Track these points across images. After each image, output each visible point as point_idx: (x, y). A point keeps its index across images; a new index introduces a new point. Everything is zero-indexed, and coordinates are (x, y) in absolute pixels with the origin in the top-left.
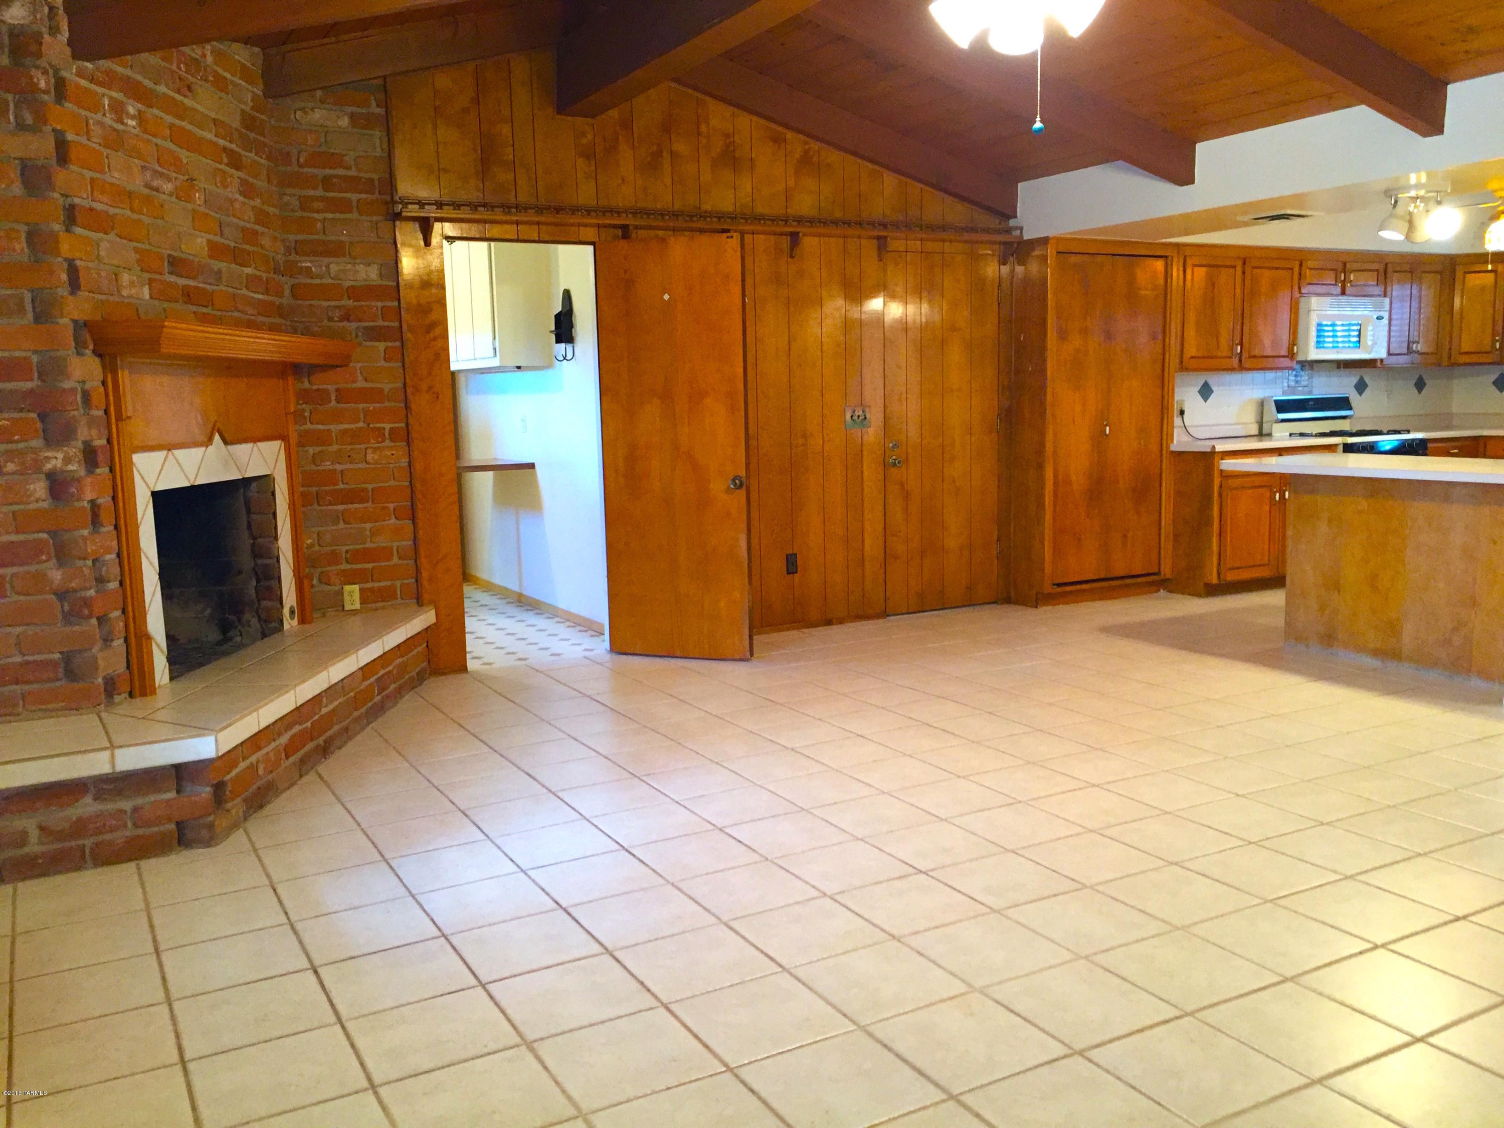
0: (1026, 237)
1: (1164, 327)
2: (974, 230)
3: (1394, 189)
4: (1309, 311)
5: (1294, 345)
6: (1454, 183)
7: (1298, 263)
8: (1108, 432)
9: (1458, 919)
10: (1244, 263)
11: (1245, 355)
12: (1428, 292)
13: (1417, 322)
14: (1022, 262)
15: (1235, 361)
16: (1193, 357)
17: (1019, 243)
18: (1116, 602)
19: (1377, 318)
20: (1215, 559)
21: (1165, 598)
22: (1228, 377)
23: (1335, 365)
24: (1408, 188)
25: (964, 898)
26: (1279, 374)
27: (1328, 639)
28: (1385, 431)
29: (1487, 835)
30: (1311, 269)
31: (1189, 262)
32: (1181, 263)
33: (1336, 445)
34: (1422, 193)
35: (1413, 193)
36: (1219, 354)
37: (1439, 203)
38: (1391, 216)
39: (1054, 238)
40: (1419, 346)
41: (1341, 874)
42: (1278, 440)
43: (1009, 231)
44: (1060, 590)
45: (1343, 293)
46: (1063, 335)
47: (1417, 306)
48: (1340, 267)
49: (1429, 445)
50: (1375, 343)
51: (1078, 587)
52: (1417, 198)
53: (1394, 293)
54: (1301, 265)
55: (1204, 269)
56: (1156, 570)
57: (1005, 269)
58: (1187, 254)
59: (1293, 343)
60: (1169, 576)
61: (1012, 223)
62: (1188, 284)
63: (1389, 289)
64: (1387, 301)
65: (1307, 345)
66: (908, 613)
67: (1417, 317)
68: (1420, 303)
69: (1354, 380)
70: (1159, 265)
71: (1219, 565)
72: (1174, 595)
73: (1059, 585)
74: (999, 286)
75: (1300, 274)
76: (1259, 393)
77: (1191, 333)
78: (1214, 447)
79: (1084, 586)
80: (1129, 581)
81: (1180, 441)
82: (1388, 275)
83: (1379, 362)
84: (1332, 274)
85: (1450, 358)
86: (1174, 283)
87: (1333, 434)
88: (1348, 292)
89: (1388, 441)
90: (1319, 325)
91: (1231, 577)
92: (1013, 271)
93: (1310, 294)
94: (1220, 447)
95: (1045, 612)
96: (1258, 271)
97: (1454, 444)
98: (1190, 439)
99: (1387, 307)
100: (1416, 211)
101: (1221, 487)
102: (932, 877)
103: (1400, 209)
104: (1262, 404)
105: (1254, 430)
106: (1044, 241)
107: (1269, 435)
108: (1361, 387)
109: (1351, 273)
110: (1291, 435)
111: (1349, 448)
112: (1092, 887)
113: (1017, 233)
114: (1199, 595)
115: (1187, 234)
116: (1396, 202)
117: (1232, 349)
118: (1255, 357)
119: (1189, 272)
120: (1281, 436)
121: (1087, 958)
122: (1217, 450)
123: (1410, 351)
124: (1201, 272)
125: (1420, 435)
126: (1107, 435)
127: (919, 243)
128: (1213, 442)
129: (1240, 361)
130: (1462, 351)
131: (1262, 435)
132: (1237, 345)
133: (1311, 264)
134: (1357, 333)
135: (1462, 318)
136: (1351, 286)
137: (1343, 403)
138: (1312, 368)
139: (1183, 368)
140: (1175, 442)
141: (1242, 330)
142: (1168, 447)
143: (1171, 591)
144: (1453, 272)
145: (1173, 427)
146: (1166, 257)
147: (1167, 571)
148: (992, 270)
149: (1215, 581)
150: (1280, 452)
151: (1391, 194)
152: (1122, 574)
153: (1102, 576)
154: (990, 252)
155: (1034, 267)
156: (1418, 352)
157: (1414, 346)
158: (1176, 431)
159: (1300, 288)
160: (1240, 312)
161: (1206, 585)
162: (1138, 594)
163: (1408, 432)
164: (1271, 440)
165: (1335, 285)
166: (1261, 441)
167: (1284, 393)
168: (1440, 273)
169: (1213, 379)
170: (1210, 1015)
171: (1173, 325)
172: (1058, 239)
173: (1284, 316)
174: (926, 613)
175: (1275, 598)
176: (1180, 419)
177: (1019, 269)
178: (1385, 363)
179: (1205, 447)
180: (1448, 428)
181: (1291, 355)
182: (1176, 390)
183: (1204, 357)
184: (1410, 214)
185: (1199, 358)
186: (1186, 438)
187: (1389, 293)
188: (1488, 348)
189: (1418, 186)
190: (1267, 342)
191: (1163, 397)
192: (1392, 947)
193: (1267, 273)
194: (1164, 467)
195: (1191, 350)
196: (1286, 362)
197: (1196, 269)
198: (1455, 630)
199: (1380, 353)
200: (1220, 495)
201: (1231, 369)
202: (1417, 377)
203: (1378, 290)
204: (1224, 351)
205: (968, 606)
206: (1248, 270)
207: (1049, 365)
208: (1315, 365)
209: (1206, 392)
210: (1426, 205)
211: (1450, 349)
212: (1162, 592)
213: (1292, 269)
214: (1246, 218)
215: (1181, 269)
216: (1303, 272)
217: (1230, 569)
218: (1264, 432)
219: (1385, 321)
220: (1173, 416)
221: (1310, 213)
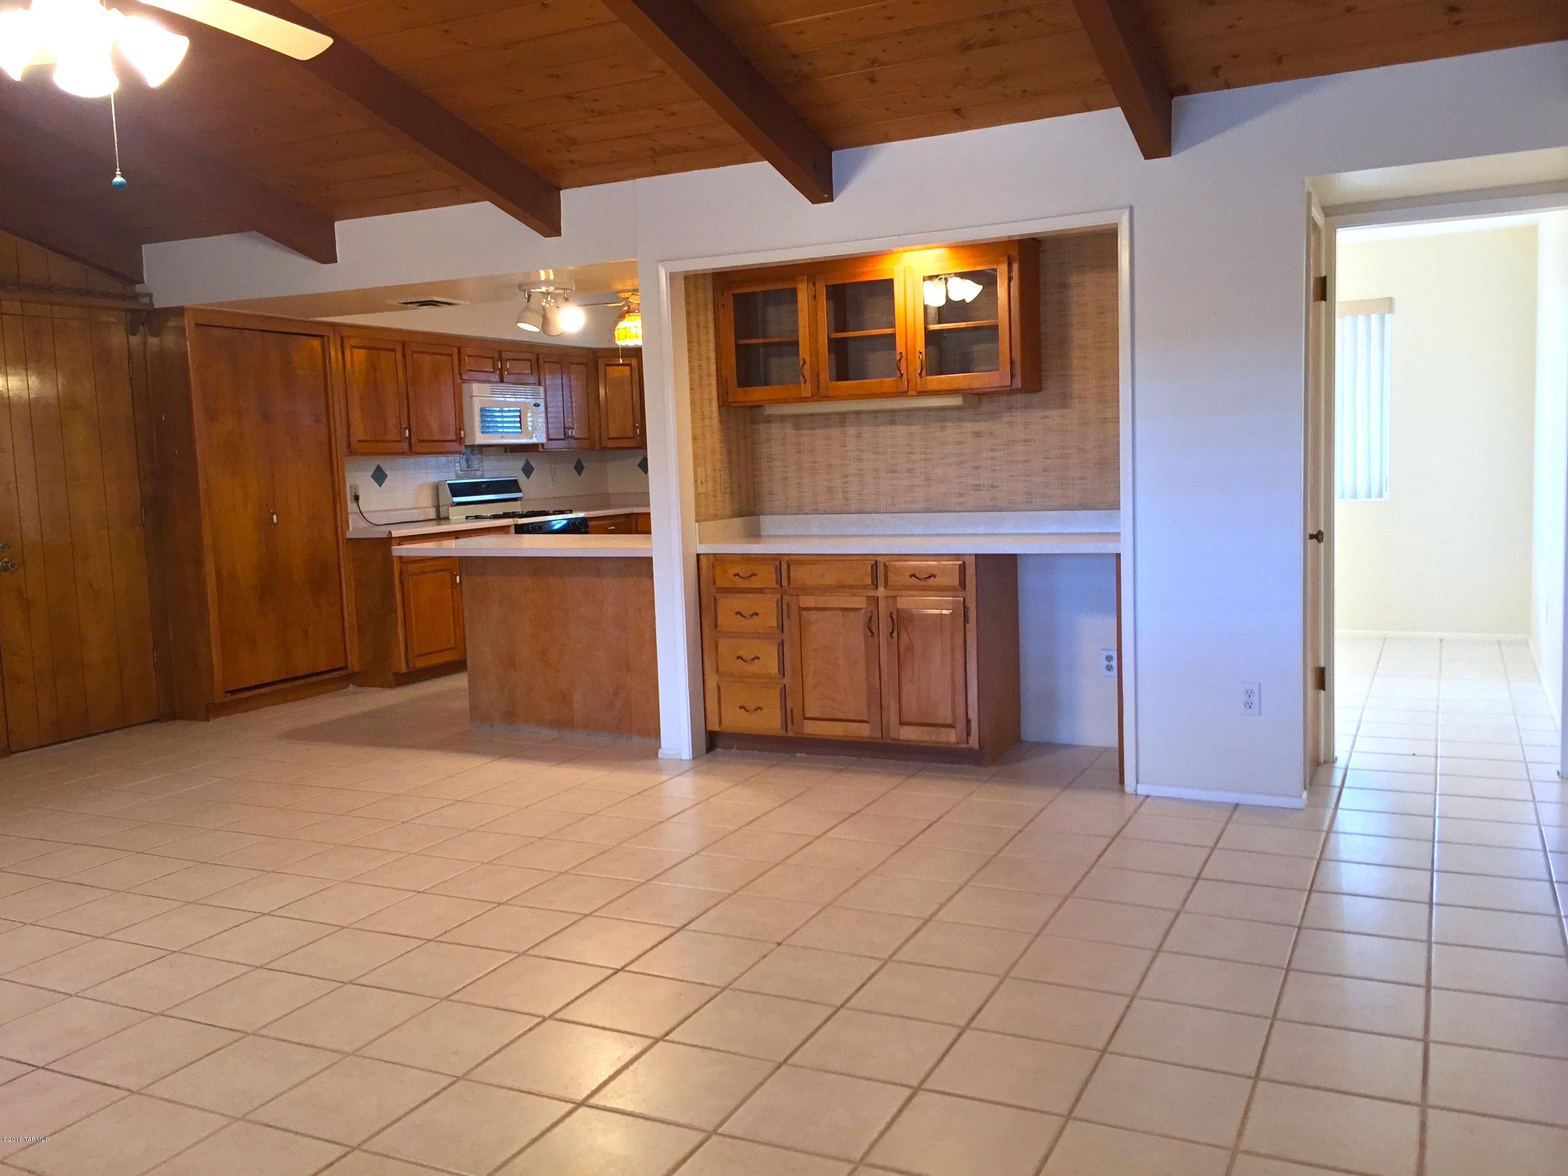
0: (157, 305)
1: (327, 408)
2: (89, 293)
3: (524, 284)
4: (472, 397)
5: (461, 430)
6: (577, 283)
7: (456, 350)
8: (275, 521)
9: (617, 971)
10: (404, 347)
11: (414, 439)
12: (577, 383)
13: (570, 410)
14: (156, 333)
15: (405, 446)
16: (359, 441)
17: (148, 312)
18: (300, 703)
19: (534, 405)
20: (402, 647)
21: (355, 693)
22: (399, 461)
23: (503, 449)
24: (539, 283)
25: (96, 1086)
26: (451, 458)
27: (510, 716)
28: (551, 512)
29: (643, 884)
30: (469, 356)
31: (347, 344)
32: (339, 343)
33: (508, 527)
34: (551, 289)
35: (544, 289)
36: (389, 438)
37: (566, 299)
38: (527, 309)
39: (189, 309)
40: (574, 431)
41: (514, 953)
42: (454, 524)
43: (135, 297)
44: (231, 697)
45: (502, 381)
46: (212, 415)
47: (569, 395)
48: (496, 356)
49: (590, 523)
50: (534, 429)
51: (256, 692)
52: (548, 294)
53: (547, 383)
54: (459, 352)
55: (363, 351)
56: (342, 665)
57: (135, 340)
58: (344, 334)
59: (460, 427)
60: (357, 669)
61: (139, 288)
62: (348, 366)
63: (542, 379)
64: (542, 389)
65: (473, 428)
66: (41, 747)
67: (569, 405)
68: (571, 391)
69: (522, 464)
70: (316, 343)
71: (406, 652)
72: (365, 689)
73: (233, 692)
74: (129, 359)
75: (460, 361)
76: (433, 477)
77: (356, 416)
78: (390, 533)
79: (263, 690)
80: (315, 679)
81: (356, 528)
82: (541, 365)
83: (540, 446)
84: (490, 361)
85: (601, 443)
86: (334, 365)
87: (506, 516)
88: (505, 380)
89: (558, 521)
90: (482, 410)
91: (420, 664)
92: (145, 343)
93: (470, 381)
94: (396, 533)
95: (215, 724)
96: (418, 355)
97: (612, 521)
98: (366, 525)
99: (542, 396)
100: (547, 305)
101: (401, 573)
102: (53, 1071)
103: (533, 303)
104: (437, 488)
105: (432, 514)
106: (179, 311)
107: (447, 518)
108: (528, 470)
109: (507, 361)
110: (467, 518)
111: (521, 530)
112: (254, 1034)
113: (146, 300)
114: (390, 686)
115: (341, 314)
116: (529, 296)
117: (401, 434)
118: (423, 441)
119: (348, 353)
120: (458, 520)
121: (243, 1118)
122: (393, 536)
123: (566, 437)
124: (360, 354)
125: (581, 515)
126: (275, 524)
127: (18, 304)
128: (388, 528)
129: (410, 445)
130: (611, 436)
131: (440, 518)
132: (405, 428)
133: (470, 351)
134: (518, 419)
135: (607, 405)
136: (508, 373)
137: (512, 486)
138: (481, 453)
139: (352, 452)
140: (351, 529)
141: (409, 414)
142: (344, 533)
143: (361, 685)
144: (596, 365)
145: (347, 514)
146: (322, 337)
147: (354, 664)
148: (117, 339)
149: (404, 669)
150: (457, 535)
151: (525, 288)
152: (305, 672)
153: (284, 676)
154: (113, 319)
155: (169, 340)
156: (573, 437)
157: (570, 431)
158: (350, 517)
159: (460, 374)
160: (405, 397)
161: (395, 674)
162: (326, 692)
163: (571, 512)
164: (449, 524)
165: (493, 372)
166: (439, 524)
167: (458, 477)
168: (585, 364)
169: (386, 464)
170: (376, 1144)
171: (337, 408)
172: (196, 311)
173: (449, 400)
174: (67, 744)
175: (460, 681)
176: (355, 505)
177: (153, 341)
178: (545, 447)
179: (381, 533)
180: (608, 507)
181: (460, 440)
182: (347, 474)
183: (373, 441)
184: (544, 308)
185: (366, 441)
186: (363, 524)
187: (543, 383)
188: (631, 434)
189: (547, 283)
190: (435, 426)
191: (333, 483)
192: (558, 1016)
193: (428, 358)
194: (341, 556)
195: (358, 433)
196: (455, 446)
197: (355, 351)
198: (616, 693)
199: (538, 438)
200: (401, 582)
201: (402, 454)
202: (576, 461)
203: (533, 379)
204: (393, 435)
205: (122, 728)
206: (408, 353)
207: (199, 447)
208: (484, 449)
209: (379, 476)
210: (556, 300)
211: (600, 435)
212: (352, 687)
213: (451, 355)
214: (396, 302)
215: (339, 349)
216: (462, 358)
217: (418, 656)
218: (442, 516)
219: (542, 409)
220: (346, 503)
221: (455, 302)
